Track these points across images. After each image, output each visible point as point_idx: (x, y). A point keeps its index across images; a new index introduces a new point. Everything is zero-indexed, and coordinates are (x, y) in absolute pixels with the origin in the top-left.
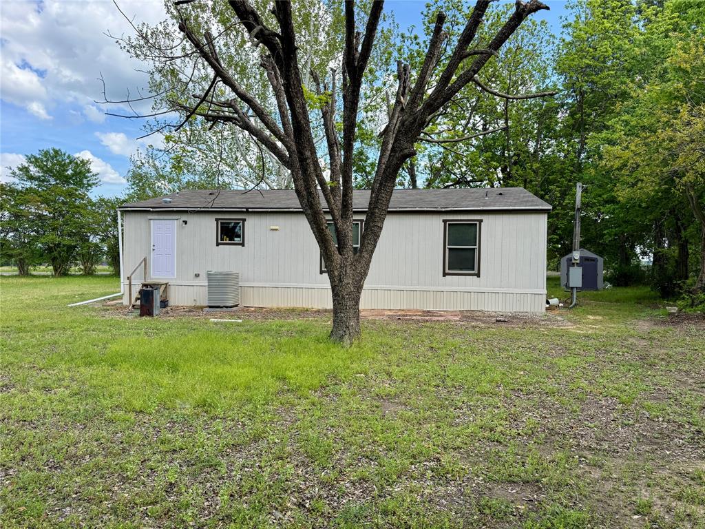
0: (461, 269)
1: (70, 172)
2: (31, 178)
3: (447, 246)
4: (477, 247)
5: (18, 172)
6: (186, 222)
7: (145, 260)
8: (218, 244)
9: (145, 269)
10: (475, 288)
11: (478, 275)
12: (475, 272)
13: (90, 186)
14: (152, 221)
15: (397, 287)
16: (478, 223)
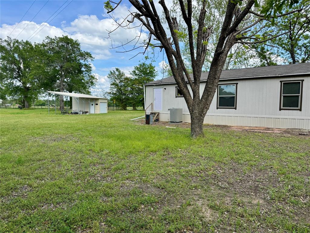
0: (290, 107)
1: (148, 71)
2: (136, 75)
3: (282, 95)
4: (300, 94)
5: (132, 73)
6: (165, 89)
7: (152, 104)
8: (176, 97)
9: (152, 107)
10: (298, 117)
11: (300, 110)
12: (299, 108)
13: (155, 76)
14: (154, 89)
15: (254, 116)
16: (301, 82)
